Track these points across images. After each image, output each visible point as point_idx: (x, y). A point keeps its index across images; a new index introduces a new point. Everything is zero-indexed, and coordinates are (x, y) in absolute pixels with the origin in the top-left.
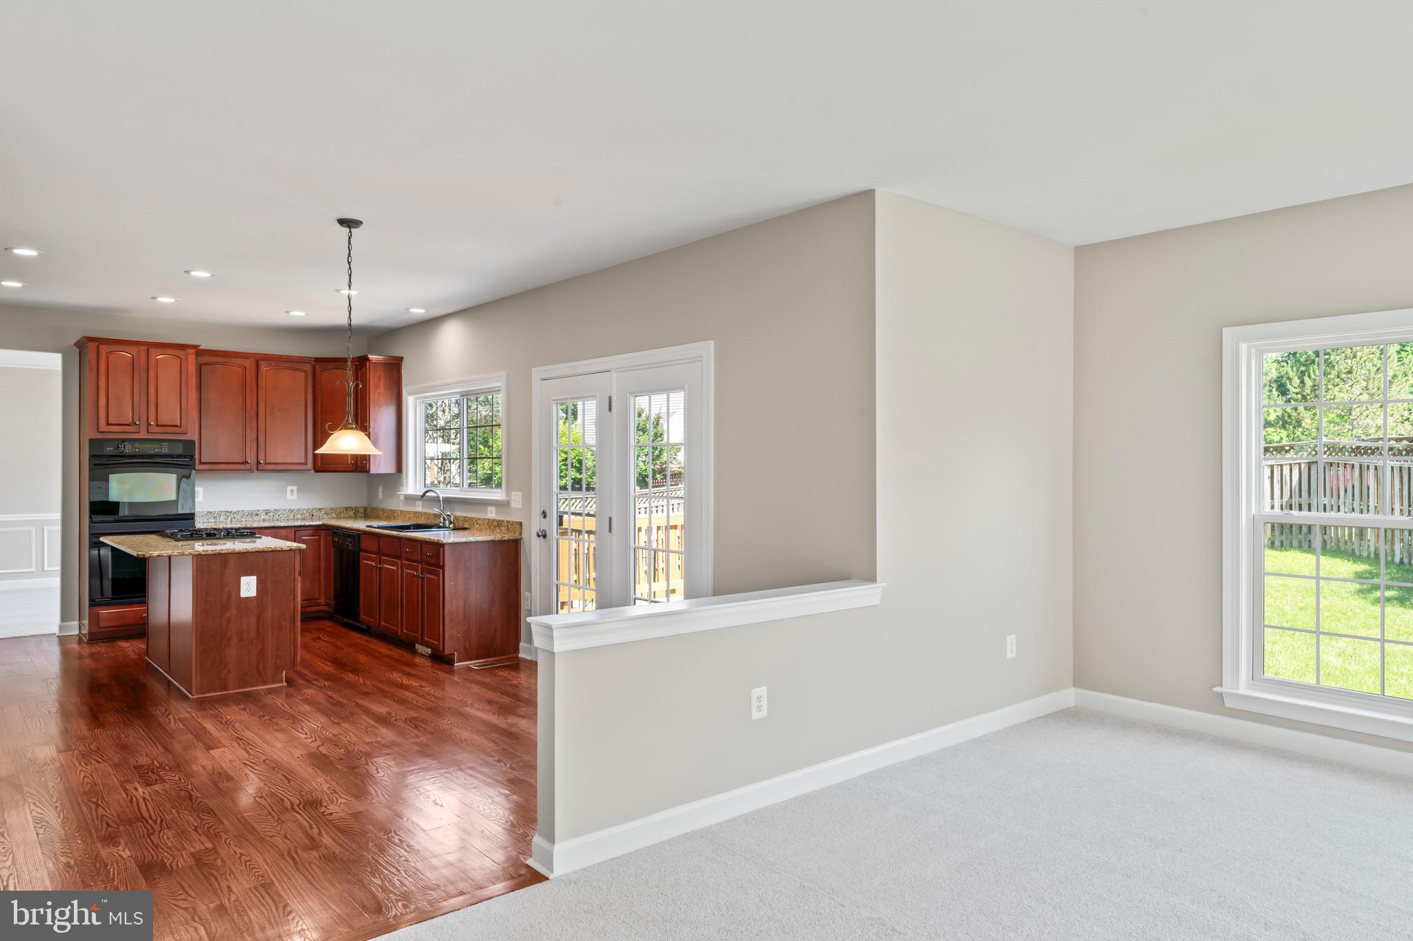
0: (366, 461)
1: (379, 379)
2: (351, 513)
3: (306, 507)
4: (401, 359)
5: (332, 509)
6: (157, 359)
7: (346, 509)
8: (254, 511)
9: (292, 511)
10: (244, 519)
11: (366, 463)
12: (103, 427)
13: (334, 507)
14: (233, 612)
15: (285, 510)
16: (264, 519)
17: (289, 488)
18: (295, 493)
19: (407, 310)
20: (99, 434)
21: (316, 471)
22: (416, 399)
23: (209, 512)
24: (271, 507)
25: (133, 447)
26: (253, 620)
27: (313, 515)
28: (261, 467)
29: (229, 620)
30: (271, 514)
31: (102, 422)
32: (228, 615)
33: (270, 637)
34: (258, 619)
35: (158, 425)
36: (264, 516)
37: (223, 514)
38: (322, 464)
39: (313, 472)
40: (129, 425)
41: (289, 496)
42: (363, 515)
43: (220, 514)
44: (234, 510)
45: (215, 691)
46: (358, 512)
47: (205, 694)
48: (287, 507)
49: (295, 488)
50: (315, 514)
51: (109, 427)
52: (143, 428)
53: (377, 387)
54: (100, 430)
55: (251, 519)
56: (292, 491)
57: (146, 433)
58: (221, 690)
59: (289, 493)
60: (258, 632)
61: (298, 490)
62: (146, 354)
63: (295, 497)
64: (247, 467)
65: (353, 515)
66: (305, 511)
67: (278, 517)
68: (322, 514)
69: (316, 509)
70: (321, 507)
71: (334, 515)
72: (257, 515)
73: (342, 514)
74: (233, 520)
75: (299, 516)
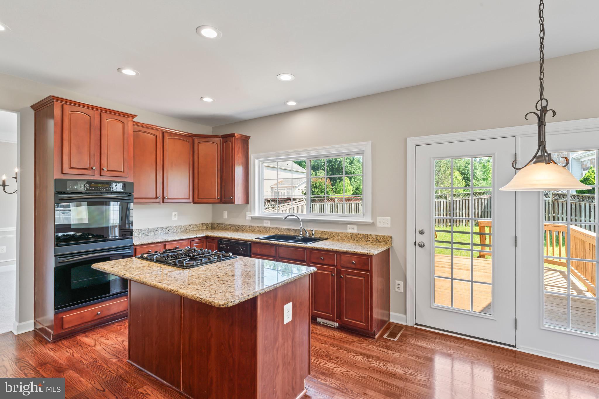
0: (232, 197)
1: (239, 148)
2: (205, 227)
3: (183, 224)
4: (249, 138)
5: (196, 225)
6: (108, 122)
7: (203, 224)
9: (176, 227)
11: (232, 198)
12: (66, 170)
13: (196, 223)
14: (280, 340)
15: (172, 227)
16: (160, 233)
17: (174, 213)
18: (177, 216)
19: (285, 103)
20: (62, 175)
21: (194, 202)
22: (259, 161)
24: (164, 225)
27: (186, 229)
28: (165, 200)
30: (164, 230)
34: (293, 341)
35: (108, 171)
36: (160, 231)
37: (137, 231)
38: (198, 199)
39: (192, 203)
40: (87, 169)
41: (173, 219)
42: (210, 228)
46: (208, 226)
48: (172, 225)
49: (176, 213)
50: (187, 229)
51: (72, 170)
52: (97, 172)
53: (238, 153)
54: (64, 173)
55: (153, 234)
56: (175, 215)
57: (99, 176)
59: (173, 216)
61: (180, 215)
62: (99, 117)
63: (176, 219)
64: (158, 200)
65: (206, 228)
66: (182, 227)
67: (168, 231)
68: (191, 228)
69: (188, 225)
70: (190, 224)
71: (197, 229)
72: (157, 231)
73: (201, 228)
74: (143, 235)
75: (179, 230)
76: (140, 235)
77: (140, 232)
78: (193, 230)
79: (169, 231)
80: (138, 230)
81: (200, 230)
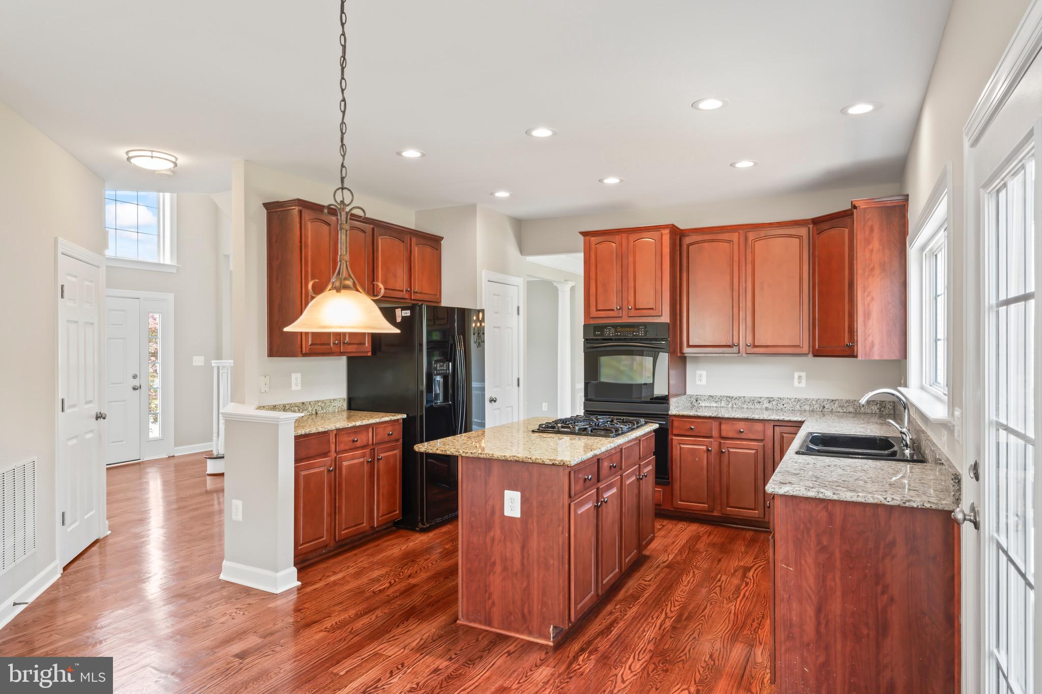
1: (872, 231)
3: (815, 397)
4: (906, 197)
5: (848, 401)
6: (635, 244)
8: (756, 398)
9: (799, 400)
10: (745, 406)
12: (593, 313)
13: (848, 398)
14: (497, 532)
15: (790, 400)
16: (766, 407)
17: (796, 375)
18: (804, 381)
20: (590, 319)
21: (815, 356)
23: (710, 396)
24: (775, 395)
25: (616, 331)
26: (518, 549)
27: (824, 407)
28: (749, 350)
29: (493, 540)
30: (774, 403)
31: (593, 309)
32: (492, 534)
33: (535, 574)
34: (523, 548)
35: (636, 309)
36: (766, 405)
37: (725, 399)
39: (811, 355)
40: (612, 310)
41: (796, 384)
43: (721, 399)
44: (735, 395)
45: (480, 623)
46: (885, 407)
47: (470, 622)
48: (793, 395)
49: (803, 374)
50: (826, 407)
51: (599, 313)
52: (624, 313)
53: (868, 241)
54: (591, 316)
55: (753, 407)
56: (800, 377)
57: (627, 317)
58: (486, 624)
59: (796, 380)
60: (523, 564)
61: (807, 377)
62: (627, 241)
63: (803, 385)
64: (735, 350)
65: (877, 411)
66: (814, 403)
67: (782, 407)
68: (835, 407)
69: (828, 400)
70: (834, 398)
71: (851, 410)
72: (759, 402)
73: (862, 409)
74: (735, 406)
75: (807, 408)
76: (730, 405)
77: (730, 400)
78: (841, 411)
79: (785, 406)
80: (727, 397)
81: (859, 413)
